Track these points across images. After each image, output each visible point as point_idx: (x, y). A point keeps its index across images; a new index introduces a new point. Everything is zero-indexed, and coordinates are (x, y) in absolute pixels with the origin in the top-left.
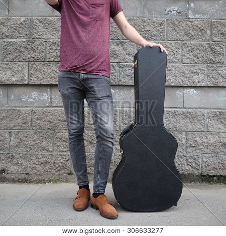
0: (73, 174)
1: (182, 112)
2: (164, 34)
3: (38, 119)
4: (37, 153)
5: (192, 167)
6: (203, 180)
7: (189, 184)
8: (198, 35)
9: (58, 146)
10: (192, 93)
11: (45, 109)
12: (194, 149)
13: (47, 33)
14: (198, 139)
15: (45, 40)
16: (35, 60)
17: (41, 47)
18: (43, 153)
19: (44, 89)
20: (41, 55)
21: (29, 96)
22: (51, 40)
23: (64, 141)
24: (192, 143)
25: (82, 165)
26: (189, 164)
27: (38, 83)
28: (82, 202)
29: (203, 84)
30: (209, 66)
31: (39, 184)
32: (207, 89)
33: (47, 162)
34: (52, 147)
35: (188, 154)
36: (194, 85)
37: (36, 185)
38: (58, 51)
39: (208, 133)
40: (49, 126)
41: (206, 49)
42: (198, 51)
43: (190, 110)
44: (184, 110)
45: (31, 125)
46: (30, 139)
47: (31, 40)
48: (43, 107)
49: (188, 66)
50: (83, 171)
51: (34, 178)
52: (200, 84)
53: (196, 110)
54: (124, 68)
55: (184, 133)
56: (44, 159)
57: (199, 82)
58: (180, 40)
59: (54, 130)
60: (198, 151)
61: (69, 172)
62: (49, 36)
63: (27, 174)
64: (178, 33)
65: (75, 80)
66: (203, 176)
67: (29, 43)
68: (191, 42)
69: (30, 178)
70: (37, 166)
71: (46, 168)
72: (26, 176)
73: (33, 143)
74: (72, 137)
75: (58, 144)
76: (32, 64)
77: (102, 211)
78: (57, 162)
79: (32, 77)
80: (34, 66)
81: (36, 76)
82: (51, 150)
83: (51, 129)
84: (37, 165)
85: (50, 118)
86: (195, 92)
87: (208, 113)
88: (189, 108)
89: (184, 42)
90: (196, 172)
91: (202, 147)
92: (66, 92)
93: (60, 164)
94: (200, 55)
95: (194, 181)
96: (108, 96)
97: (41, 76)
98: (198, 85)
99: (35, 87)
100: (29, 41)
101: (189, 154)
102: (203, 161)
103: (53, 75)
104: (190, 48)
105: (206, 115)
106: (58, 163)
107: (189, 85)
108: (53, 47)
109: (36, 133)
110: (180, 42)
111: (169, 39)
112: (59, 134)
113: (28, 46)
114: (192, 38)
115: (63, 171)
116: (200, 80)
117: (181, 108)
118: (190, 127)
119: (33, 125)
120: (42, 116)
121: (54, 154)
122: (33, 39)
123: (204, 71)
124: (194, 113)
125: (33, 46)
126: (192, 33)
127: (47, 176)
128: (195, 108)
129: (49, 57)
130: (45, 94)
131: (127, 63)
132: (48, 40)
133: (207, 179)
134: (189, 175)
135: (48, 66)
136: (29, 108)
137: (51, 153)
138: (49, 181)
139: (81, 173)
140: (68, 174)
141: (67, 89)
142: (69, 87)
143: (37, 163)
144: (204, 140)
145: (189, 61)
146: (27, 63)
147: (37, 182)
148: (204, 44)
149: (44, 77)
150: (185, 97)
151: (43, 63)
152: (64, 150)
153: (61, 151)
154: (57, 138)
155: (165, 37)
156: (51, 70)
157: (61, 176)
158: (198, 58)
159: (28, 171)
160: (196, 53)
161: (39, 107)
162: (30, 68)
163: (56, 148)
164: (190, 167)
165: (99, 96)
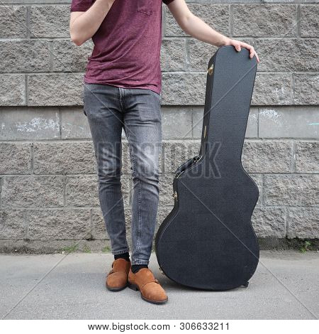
0: (94, 240)
1: (257, 144)
2: (228, 28)
3: (41, 158)
4: (41, 209)
5: (272, 227)
6: (289, 246)
7: (268, 252)
8: (280, 28)
9: (72, 198)
10: (270, 116)
11: (51, 143)
12: (275, 199)
13: (53, 28)
14: (281, 185)
15: (51, 40)
16: (36, 69)
17: (44, 50)
18: (50, 209)
19: (50, 113)
20: (44, 63)
21: (28, 124)
22: (58, 40)
23: (81, 190)
24: (271, 191)
25: (120, 223)
26: (267, 221)
27: (41, 104)
28: (118, 278)
29: (287, 102)
30: (295, 75)
31: (45, 255)
32: (293, 109)
33: (56, 223)
34: (63, 200)
35: (267, 207)
36: (274, 104)
37: (39, 256)
38: (69, 56)
39: (295, 175)
40: (58, 169)
41: (291, 49)
42: (279, 52)
43: (268, 141)
44: (260, 141)
45: (32, 167)
46: (30, 188)
47: (29, 39)
48: (48, 140)
49: (264, 75)
50: (121, 232)
51: (36, 246)
52: (283, 102)
53: (277, 141)
54: (169, 80)
55: (260, 176)
56: (52, 218)
57: (281, 99)
58: (251, 36)
59: (66, 174)
60: (280, 203)
61: (89, 237)
62: (56, 34)
63: (27, 240)
64: (248, 25)
65: (112, 98)
66: (290, 240)
67: (27, 45)
68: (269, 39)
69: (30, 246)
70: (42, 229)
71: (55, 231)
72: (26, 243)
73: (35, 194)
74: (104, 181)
75: (71, 195)
76: (31, 76)
77: (144, 292)
78: (71, 221)
79: (32, 96)
80: (34, 78)
81: (37, 93)
82: (61, 203)
83: (61, 173)
84: (42, 226)
85: (58, 156)
86: (275, 114)
87: (296, 145)
88: (266, 139)
89: (257, 39)
90: (279, 234)
91: (287, 197)
92: (98, 115)
93: (75, 225)
94: (283, 58)
95: (277, 248)
96: (156, 121)
97: (45, 94)
98: (279, 104)
99: (37, 110)
100: (26, 42)
101: (269, 207)
102: (288, 217)
103: (63, 92)
104: (266, 48)
105: (292, 148)
106: (72, 224)
107: (267, 103)
108: (61, 49)
109: (39, 179)
110: (251, 39)
111: (235, 35)
112: (73, 180)
113: (25, 49)
114: (269, 33)
115: (81, 235)
116: (283, 96)
117: (256, 138)
118: (269, 166)
119: (35, 166)
120: (48, 154)
121: (66, 209)
122: (31, 38)
123: (289, 82)
124: (274, 146)
125: (32, 48)
126: (270, 24)
127: (56, 242)
128: (276, 139)
129: (56, 65)
130: (51, 121)
131: (173, 73)
132: (54, 40)
133: (295, 244)
134: (269, 238)
135: (55, 79)
136: (28, 143)
137: (62, 209)
138: (59, 251)
139: (118, 235)
140: (88, 240)
141: (99, 111)
142: (102, 107)
143: (41, 223)
144: (291, 186)
145: (265, 67)
146: (24, 74)
147: (42, 252)
148: (289, 41)
149: (50, 94)
150: (260, 122)
151: (48, 74)
152: (82, 203)
153: (76, 206)
154: (71, 186)
155: (230, 31)
156: (59, 85)
157: (77, 242)
158: (279, 63)
159: (28, 236)
160: (276, 56)
161: (42, 140)
162: (28, 82)
163: (69, 201)
164: (269, 227)
165: (143, 118)
